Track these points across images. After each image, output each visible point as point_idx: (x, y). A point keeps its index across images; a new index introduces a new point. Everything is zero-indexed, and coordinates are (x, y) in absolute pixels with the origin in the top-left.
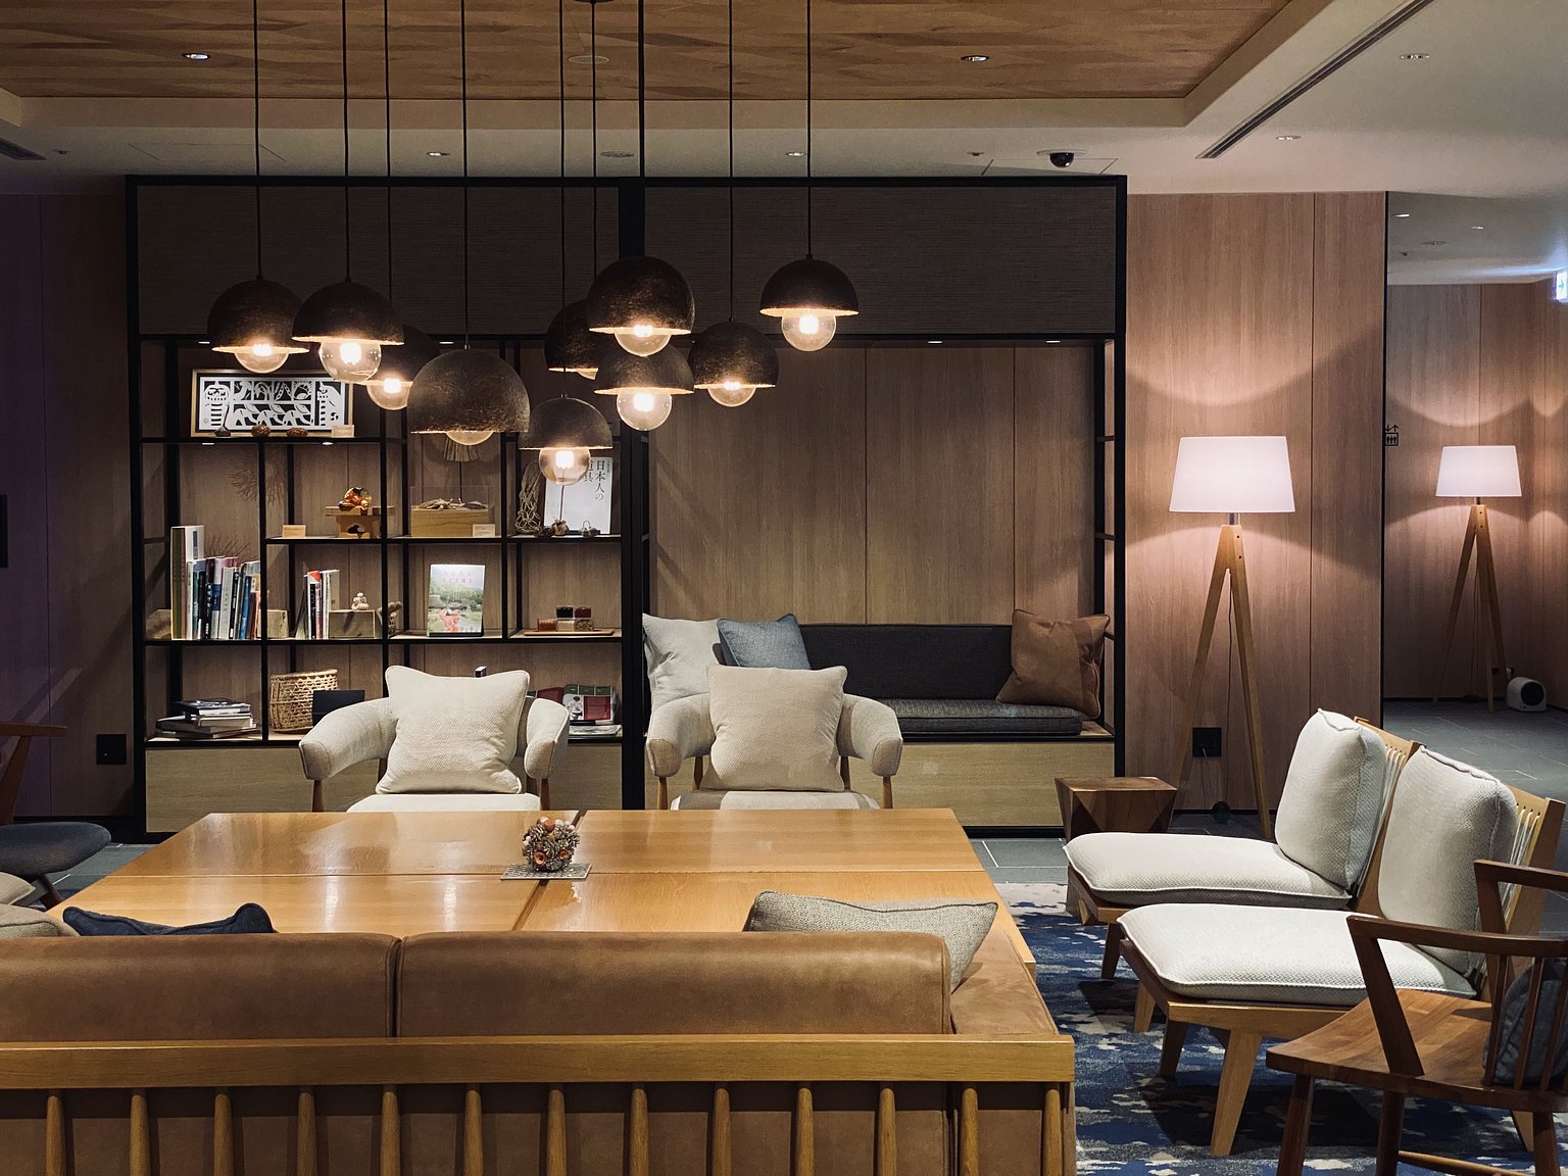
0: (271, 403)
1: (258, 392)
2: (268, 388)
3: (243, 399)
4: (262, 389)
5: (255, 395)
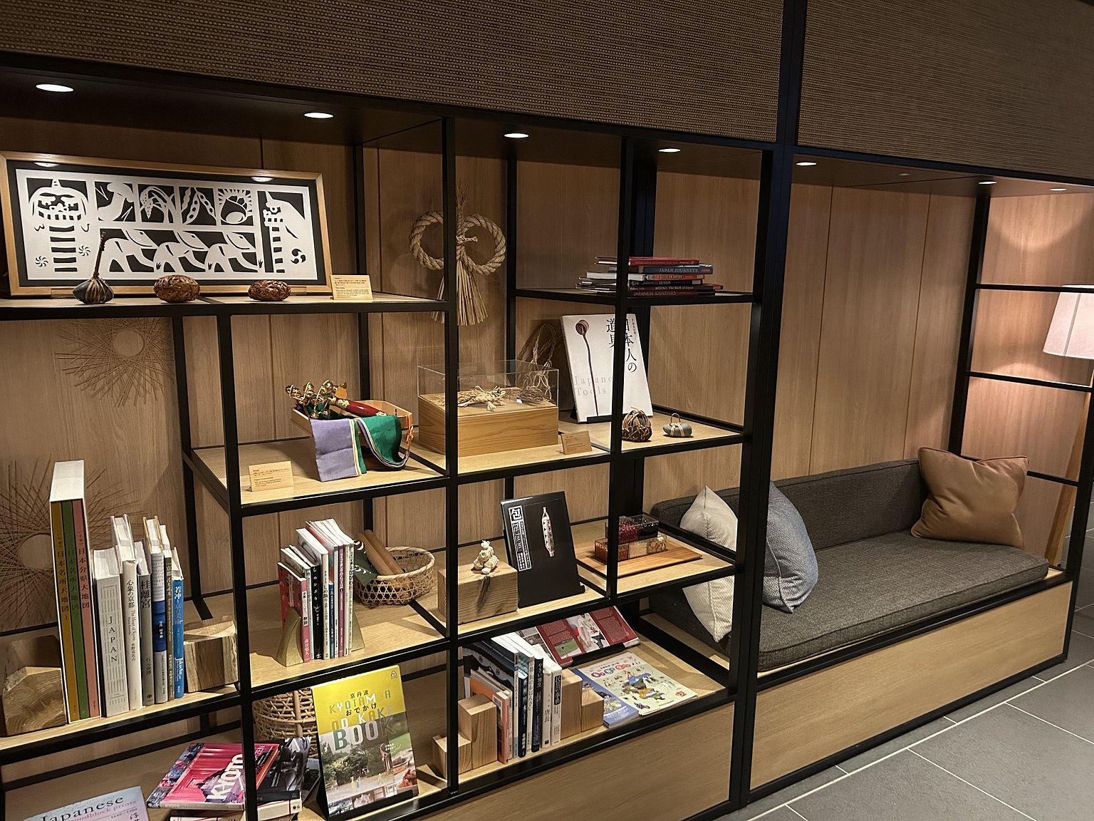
0: (178, 227)
1: (149, 207)
2: (169, 199)
3: (118, 220)
4: (155, 201)
5: (143, 212)
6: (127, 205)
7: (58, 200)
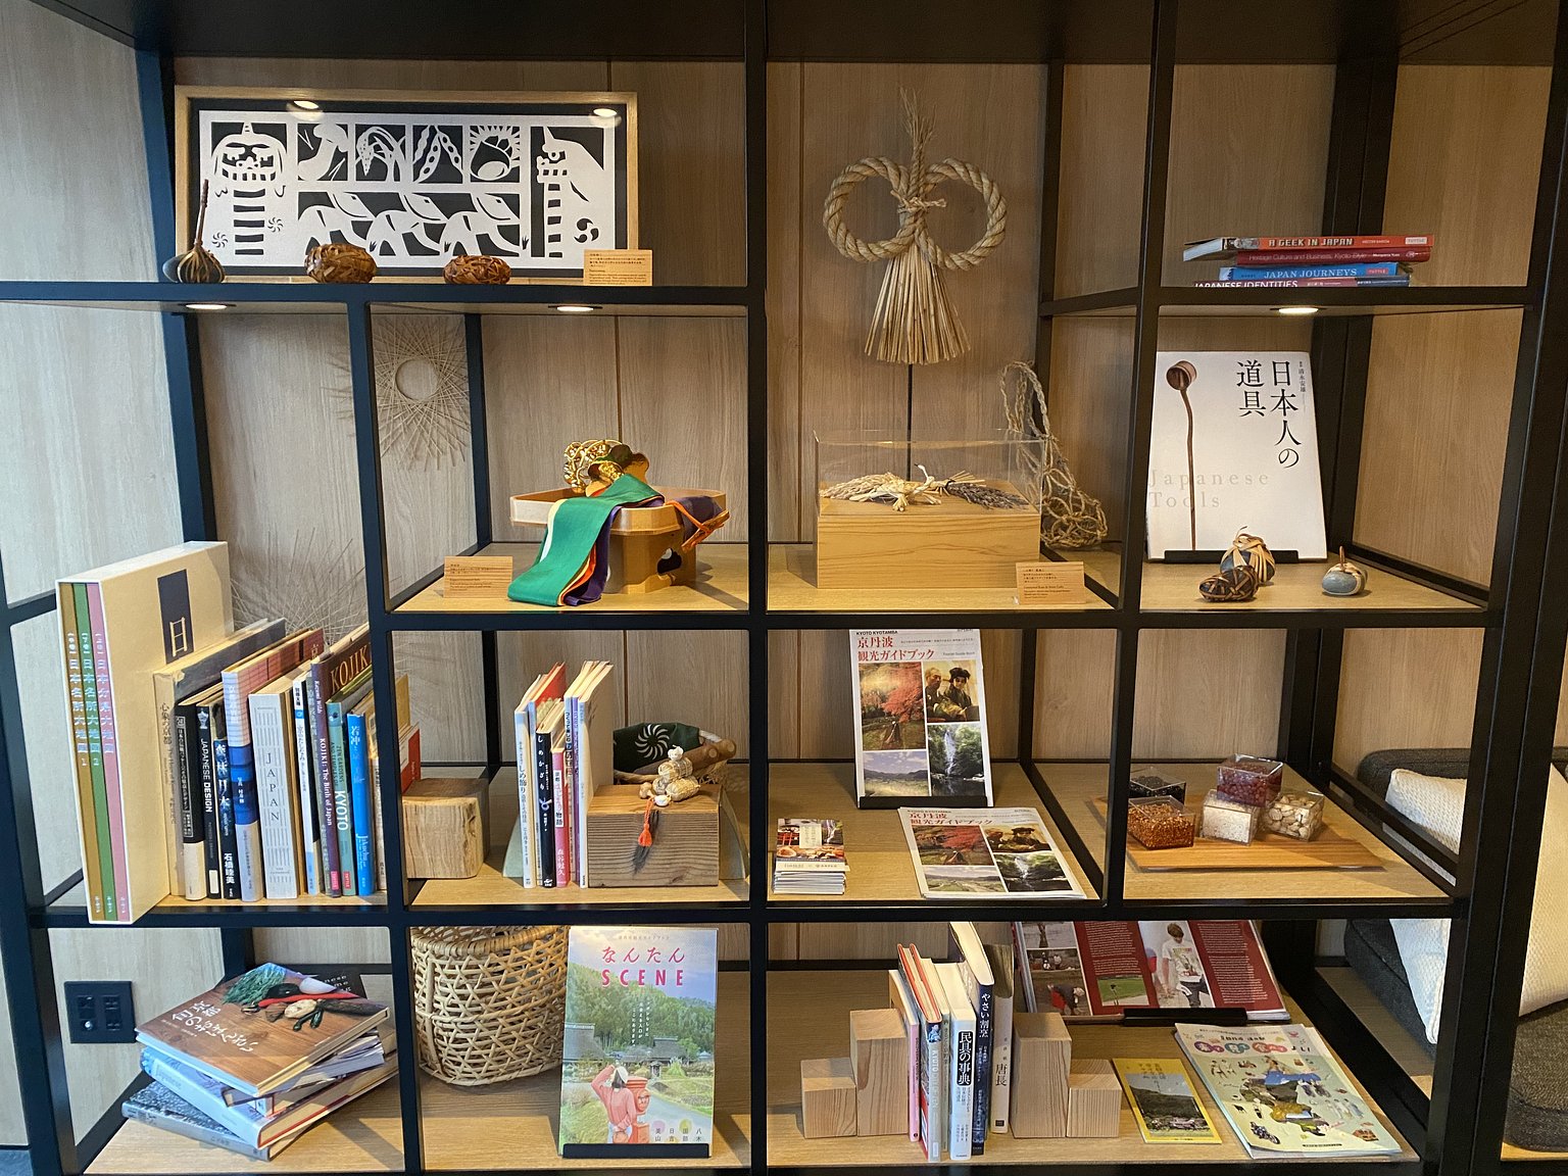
0: (407, 187)
1: (368, 155)
2: (396, 145)
3: (326, 178)
4: (377, 148)
5: (360, 166)
6: (339, 156)
7: (249, 153)
